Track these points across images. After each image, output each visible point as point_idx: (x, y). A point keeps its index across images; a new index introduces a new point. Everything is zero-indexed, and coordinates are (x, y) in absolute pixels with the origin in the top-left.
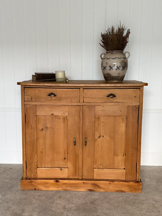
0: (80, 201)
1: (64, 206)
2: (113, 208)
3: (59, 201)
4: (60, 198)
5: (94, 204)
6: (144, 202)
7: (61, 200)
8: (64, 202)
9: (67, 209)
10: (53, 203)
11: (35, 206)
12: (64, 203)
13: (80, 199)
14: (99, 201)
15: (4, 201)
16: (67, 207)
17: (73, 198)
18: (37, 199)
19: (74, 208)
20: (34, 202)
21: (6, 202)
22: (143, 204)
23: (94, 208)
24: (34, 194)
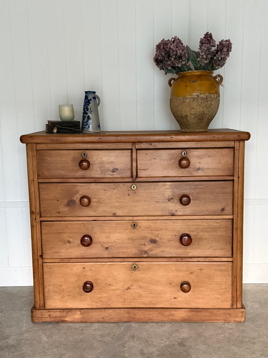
0: (162, 341)
1: (142, 350)
2: (212, 350)
3: (132, 344)
4: (134, 339)
5: (184, 346)
6: (256, 341)
7: (135, 340)
8: (140, 344)
9: (146, 355)
10: (124, 347)
11: (99, 351)
12: (140, 346)
13: (162, 340)
14: (190, 341)
15: (51, 345)
16: (146, 351)
17: (152, 338)
18: (100, 341)
19: (157, 353)
20: (95, 345)
21: (55, 347)
22: (255, 343)
23: (185, 351)
24: (93, 333)
